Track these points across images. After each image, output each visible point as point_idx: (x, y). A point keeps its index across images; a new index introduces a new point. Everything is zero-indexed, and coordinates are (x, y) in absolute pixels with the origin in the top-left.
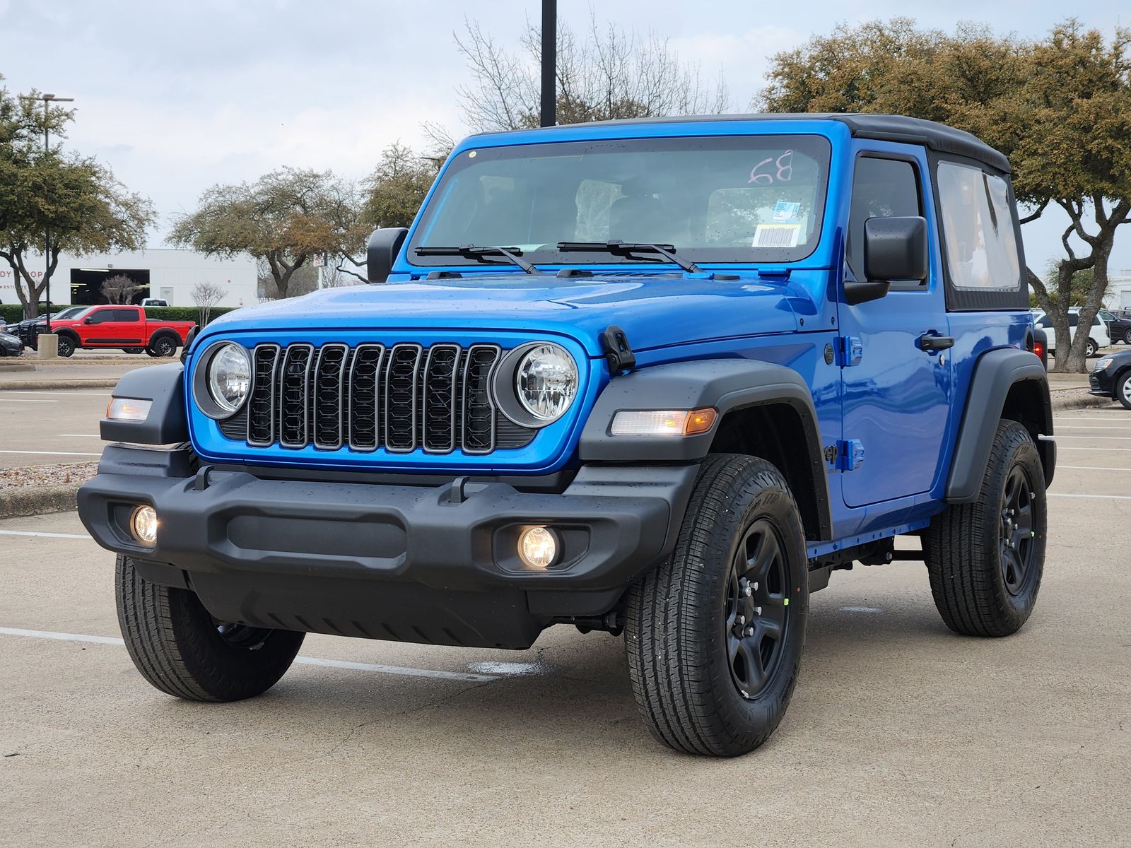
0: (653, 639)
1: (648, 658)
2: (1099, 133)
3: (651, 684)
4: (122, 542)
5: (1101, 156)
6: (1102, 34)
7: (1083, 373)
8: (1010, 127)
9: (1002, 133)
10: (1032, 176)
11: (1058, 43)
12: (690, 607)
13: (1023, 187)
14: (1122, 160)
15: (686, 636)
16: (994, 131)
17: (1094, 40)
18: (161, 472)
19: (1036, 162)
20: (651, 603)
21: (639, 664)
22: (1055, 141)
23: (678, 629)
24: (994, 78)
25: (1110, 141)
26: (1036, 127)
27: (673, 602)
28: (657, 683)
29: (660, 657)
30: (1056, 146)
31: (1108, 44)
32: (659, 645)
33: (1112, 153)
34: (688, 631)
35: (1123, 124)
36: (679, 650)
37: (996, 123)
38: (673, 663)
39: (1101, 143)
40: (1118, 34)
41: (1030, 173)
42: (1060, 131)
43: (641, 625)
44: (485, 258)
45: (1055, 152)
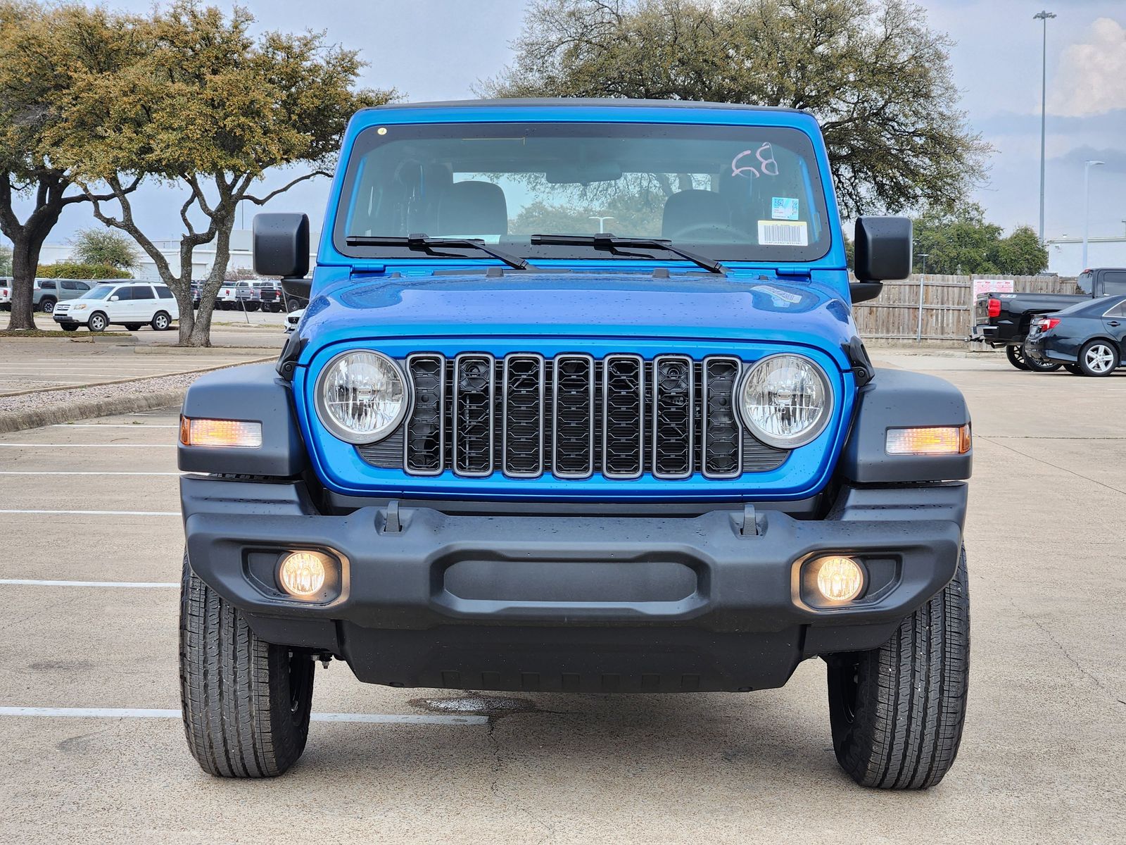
0: (914, 672)
1: (905, 690)
2: (232, 111)
3: (902, 720)
4: (268, 597)
5: (235, 133)
6: (221, 9)
7: (207, 347)
8: (140, 99)
9: (134, 104)
10: (170, 150)
11: (176, 17)
12: (954, 634)
13: (160, 161)
14: (254, 137)
15: (950, 665)
16: (125, 103)
17: (214, 17)
18: (294, 511)
19: (172, 137)
20: (911, 631)
21: (892, 698)
22: (191, 116)
23: (943, 658)
24: (116, 48)
25: (242, 119)
26: (168, 101)
27: (936, 628)
28: (910, 718)
29: (919, 690)
30: (191, 122)
31: (227, 23)
32: (920, 675)
33: (243, 130)
34: (952, 660)
35: (252, 102)
36: (942, 681)
37: (125, 94)
38: (933, 695)
39: (234, 121)
40: (236, 12)
41: (168, 146)
42: (195, 107)
43: (899, 656)
44: (434, 249)
45: (191, 127)
